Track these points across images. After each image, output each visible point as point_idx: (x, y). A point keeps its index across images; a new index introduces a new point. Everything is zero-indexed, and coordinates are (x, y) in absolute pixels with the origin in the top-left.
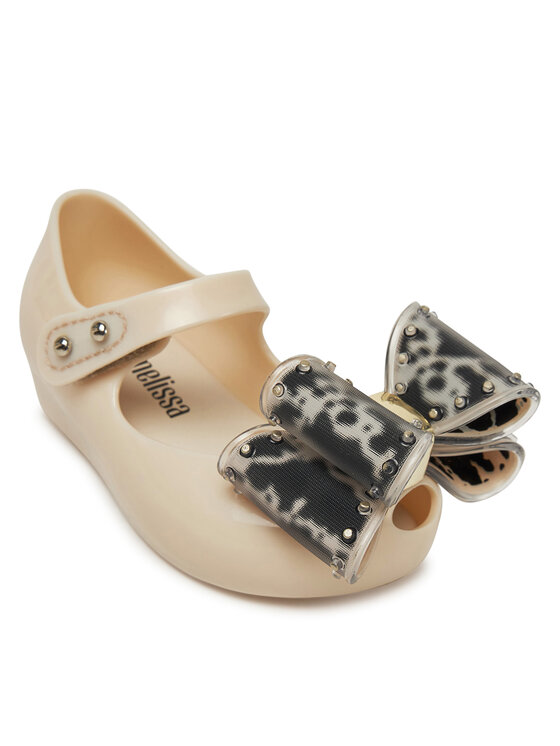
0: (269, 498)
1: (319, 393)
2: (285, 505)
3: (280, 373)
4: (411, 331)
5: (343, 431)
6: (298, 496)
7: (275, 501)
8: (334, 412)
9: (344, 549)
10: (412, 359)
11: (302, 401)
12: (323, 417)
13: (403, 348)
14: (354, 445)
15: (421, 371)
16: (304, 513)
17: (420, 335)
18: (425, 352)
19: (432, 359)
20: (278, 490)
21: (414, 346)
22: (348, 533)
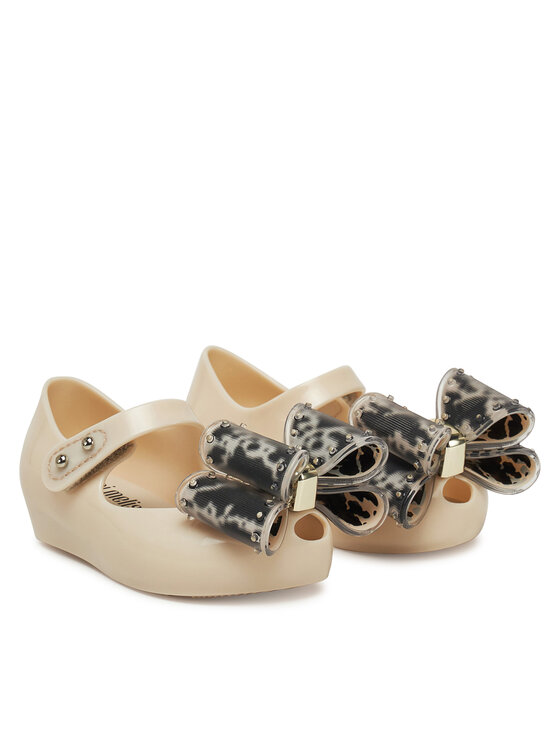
0: (210, 511)
1: (235, 437)
2: (220, 513)
3: (210, 431)
4: (300, 417)
5: (252, 454)
6: (228, 504)
7: (214, 510)
8: (245, 446)
9: (259, 528)
10: (301, 434)
11: (225, 443)
12: (239, 450)
13: (295, 426)
14: (259, 461)
15: (307, 440)
16: (232, 513)
17: (305, 419)
18: (309, 428)
19: (314, 431)
20: (215, 504)
21: (302, 426)
22: (260, 514)
